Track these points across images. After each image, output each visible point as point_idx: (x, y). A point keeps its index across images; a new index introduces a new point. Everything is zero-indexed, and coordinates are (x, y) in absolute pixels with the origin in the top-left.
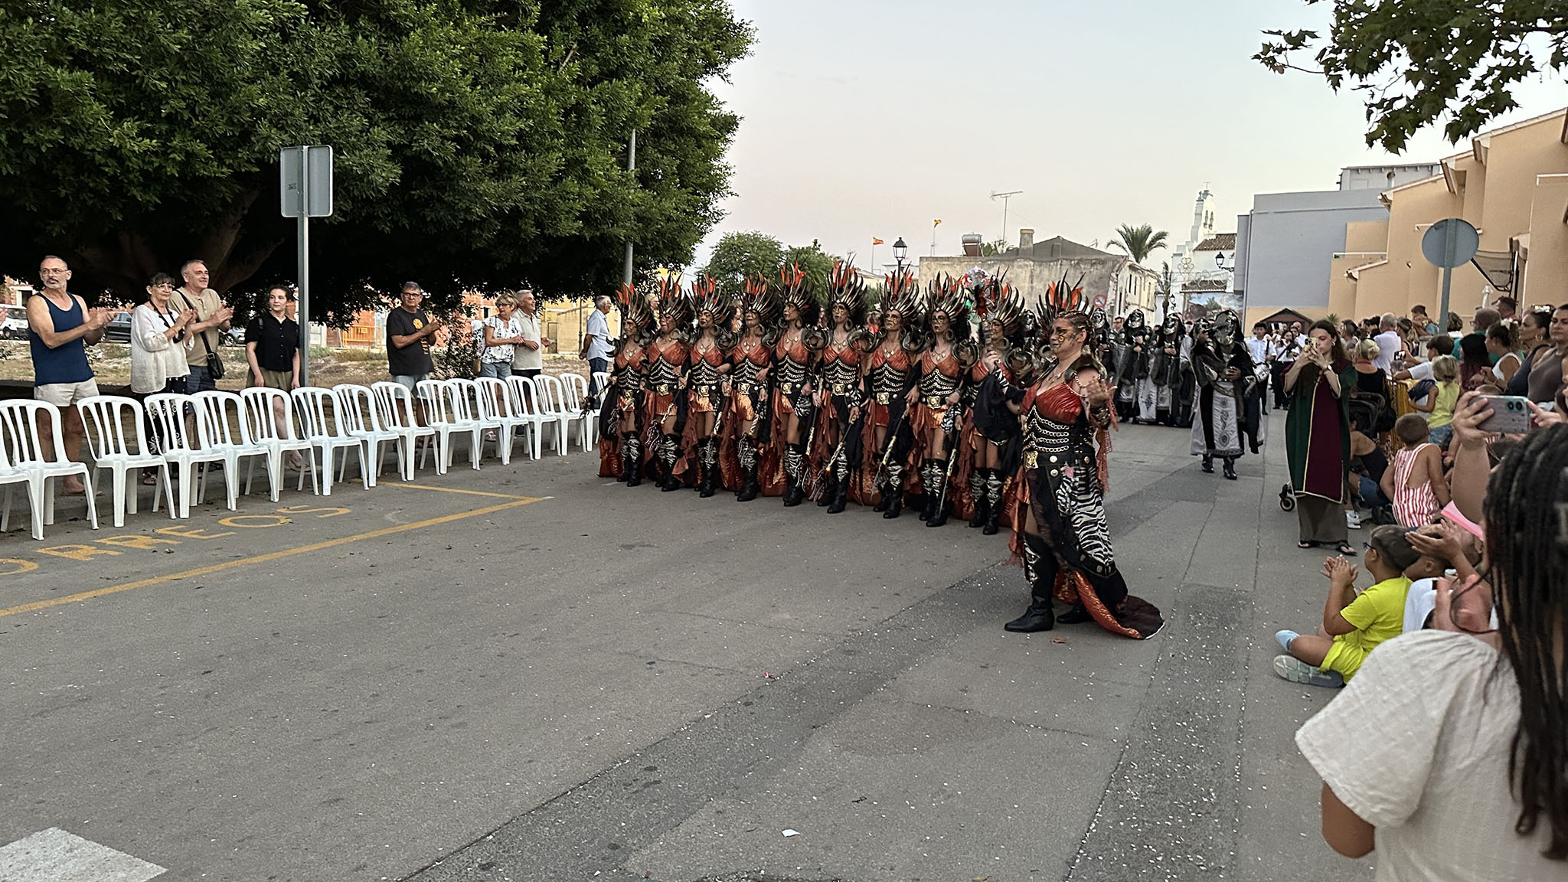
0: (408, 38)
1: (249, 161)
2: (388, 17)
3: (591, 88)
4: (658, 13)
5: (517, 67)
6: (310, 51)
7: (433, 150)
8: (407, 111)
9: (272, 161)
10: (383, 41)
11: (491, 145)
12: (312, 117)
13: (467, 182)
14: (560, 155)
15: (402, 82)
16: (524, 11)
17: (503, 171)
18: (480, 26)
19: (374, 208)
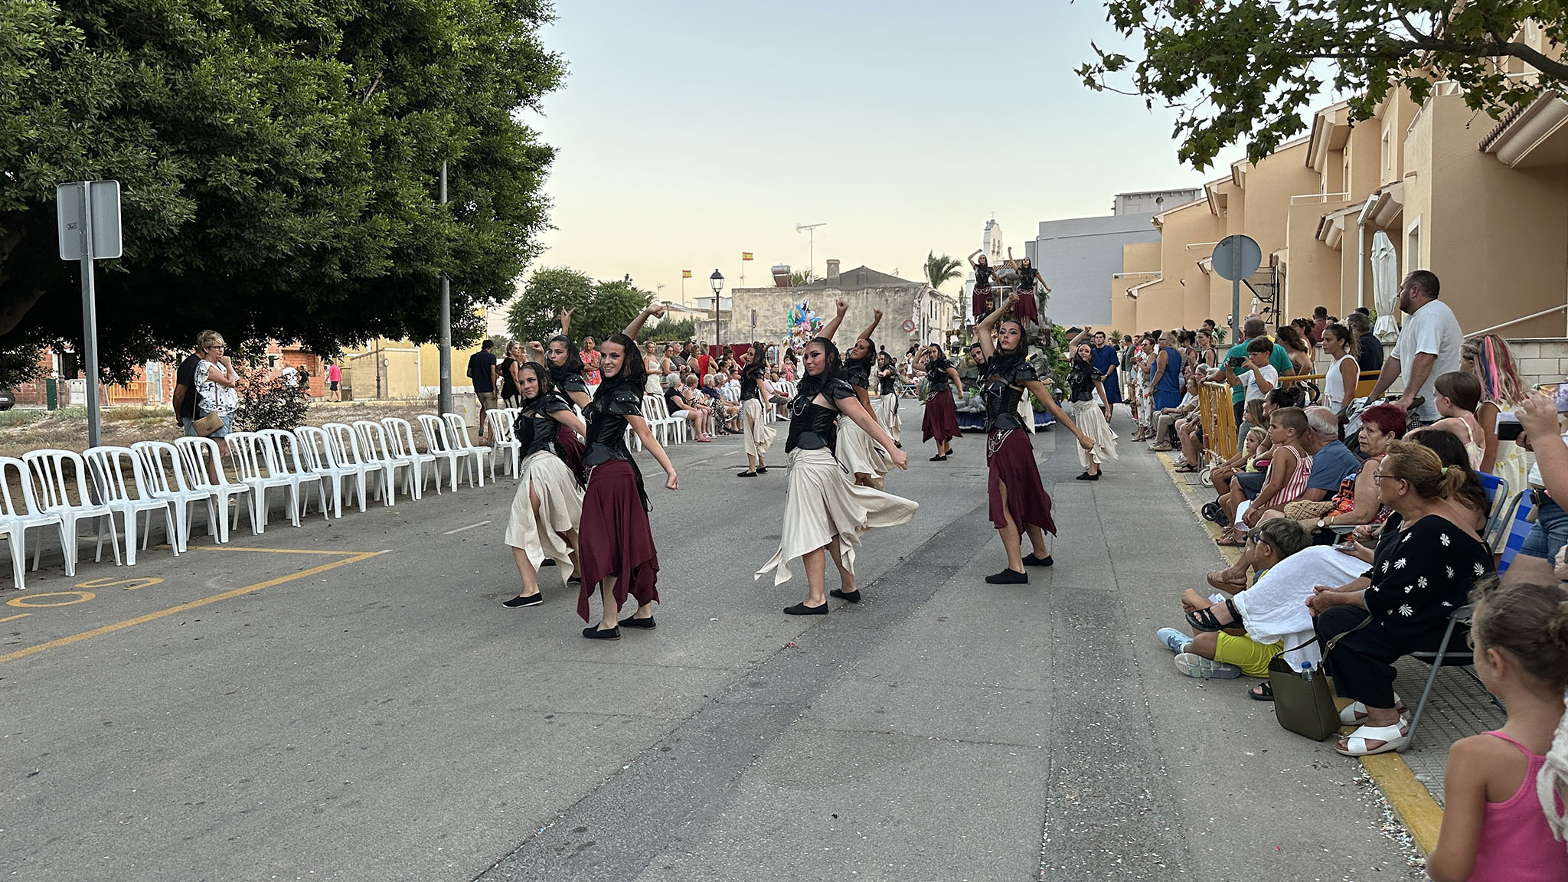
0: (199, 64)
1: (17, 200)
2: (174, 43)
3: (400, 118)
4: (470, 42)
5: (321, 97)
6: (86, 78)
7: (231, 185)
8: (199, 144)
9: (44, 200)
10: (169, 69)
11: (294, 179)
12: (90, 150)
13: (270, 218)
14: (370, 188)
15: (194, 113)
16: (325, 39)
17: (308, 207)
18: (277, 54)
19: (164, 248)
